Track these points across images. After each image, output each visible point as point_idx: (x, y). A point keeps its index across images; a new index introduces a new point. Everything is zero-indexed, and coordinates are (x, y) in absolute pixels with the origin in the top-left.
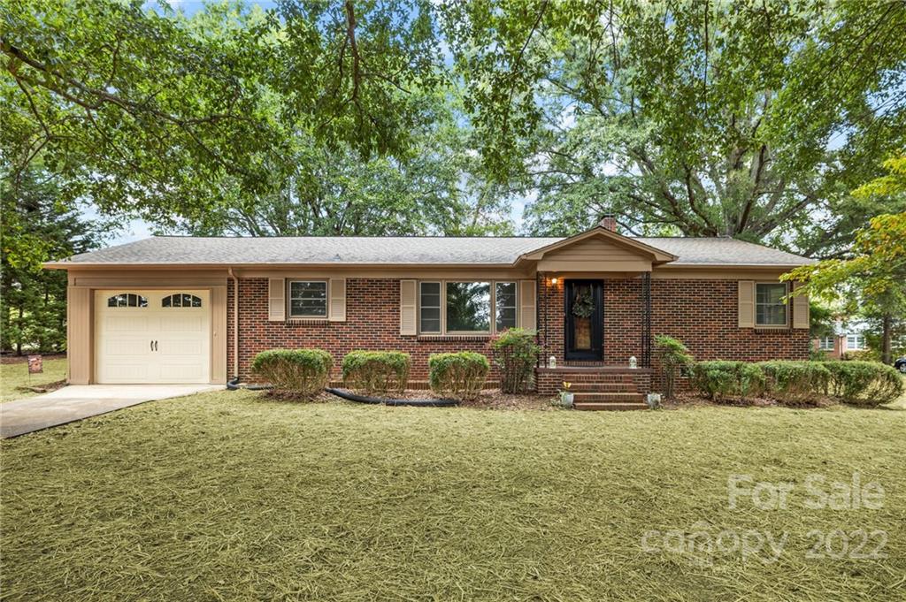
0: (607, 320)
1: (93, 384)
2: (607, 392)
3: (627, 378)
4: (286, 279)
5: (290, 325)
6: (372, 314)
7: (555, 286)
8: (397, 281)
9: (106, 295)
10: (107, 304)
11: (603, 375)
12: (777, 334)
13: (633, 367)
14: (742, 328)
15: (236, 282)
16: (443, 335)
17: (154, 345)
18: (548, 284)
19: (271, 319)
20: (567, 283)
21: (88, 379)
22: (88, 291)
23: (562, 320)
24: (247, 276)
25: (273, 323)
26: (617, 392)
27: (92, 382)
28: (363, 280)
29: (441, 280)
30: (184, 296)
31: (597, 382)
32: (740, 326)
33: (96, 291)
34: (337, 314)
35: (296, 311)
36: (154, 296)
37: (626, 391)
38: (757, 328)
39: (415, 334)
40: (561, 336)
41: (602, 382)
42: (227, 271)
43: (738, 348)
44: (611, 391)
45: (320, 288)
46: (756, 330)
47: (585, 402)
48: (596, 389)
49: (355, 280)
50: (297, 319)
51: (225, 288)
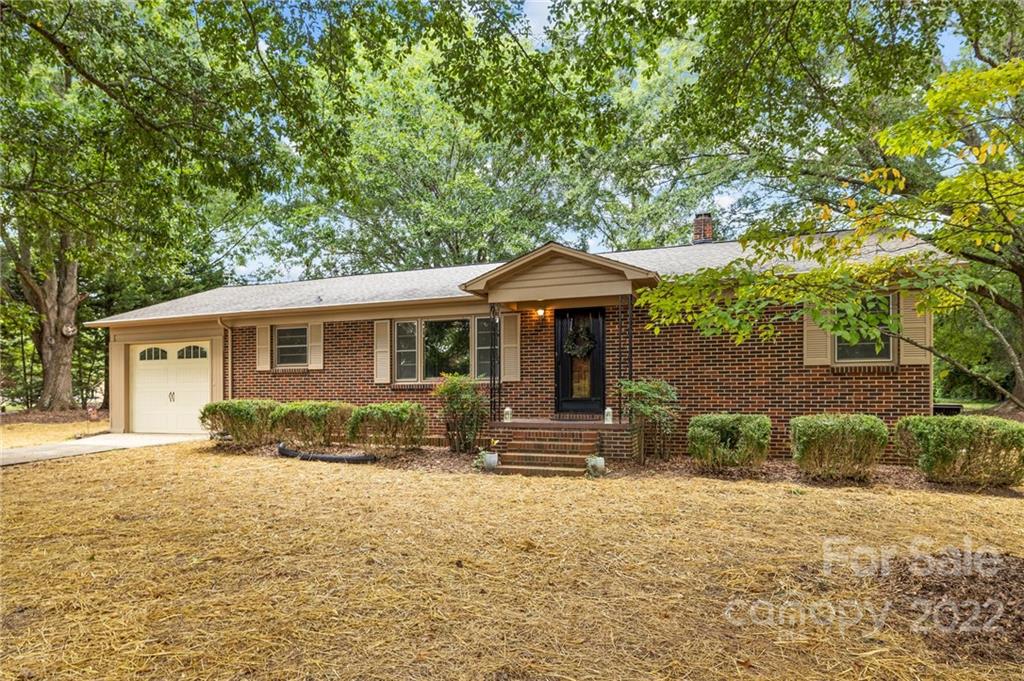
0: (609, 360)
1: (128, 432)
2: (552, 452)
3: (588, 435)
4: (272, 327)
5: (275, 375)
6: (348, 361)
7: (543, 320)
8: (371, 322)
9: (138, 349)
10: (138, 357)
11: (568, 432)
12: (870, 373)
13: (609, 421)
14: (811, 367)
15: (230, 331)
16: (419, 383)
17: (172, 395)
18: (534, 317)
19: (259, 368)
20: (559, 314)
21: (123, 428)
22: (123, 347)
23: (551, 361)
24: (240, 325)
25: (260, 372)
26: (565, 453)
27: (128, 430)
28: (340, 323)
29: (416, 318)
30: (195, 347)
31: (550, 440)
32: (805, 364)
33: (131, 347)
34: (315, 362)
35: (282, 360)
36: (173, 349)
37: (576, 453)
38: (835, 366)
39: (389, 382)
40: (551, 382)
41: (556, 440)
42: (216, 322)
43: (804, 395)
44: (558, 452)
45: (300, 334)
46: (833, 369)
47: (515, 464)
48: (539, 449)
49: (331, 324)
50: (281, 368)
51: (221, 338)
